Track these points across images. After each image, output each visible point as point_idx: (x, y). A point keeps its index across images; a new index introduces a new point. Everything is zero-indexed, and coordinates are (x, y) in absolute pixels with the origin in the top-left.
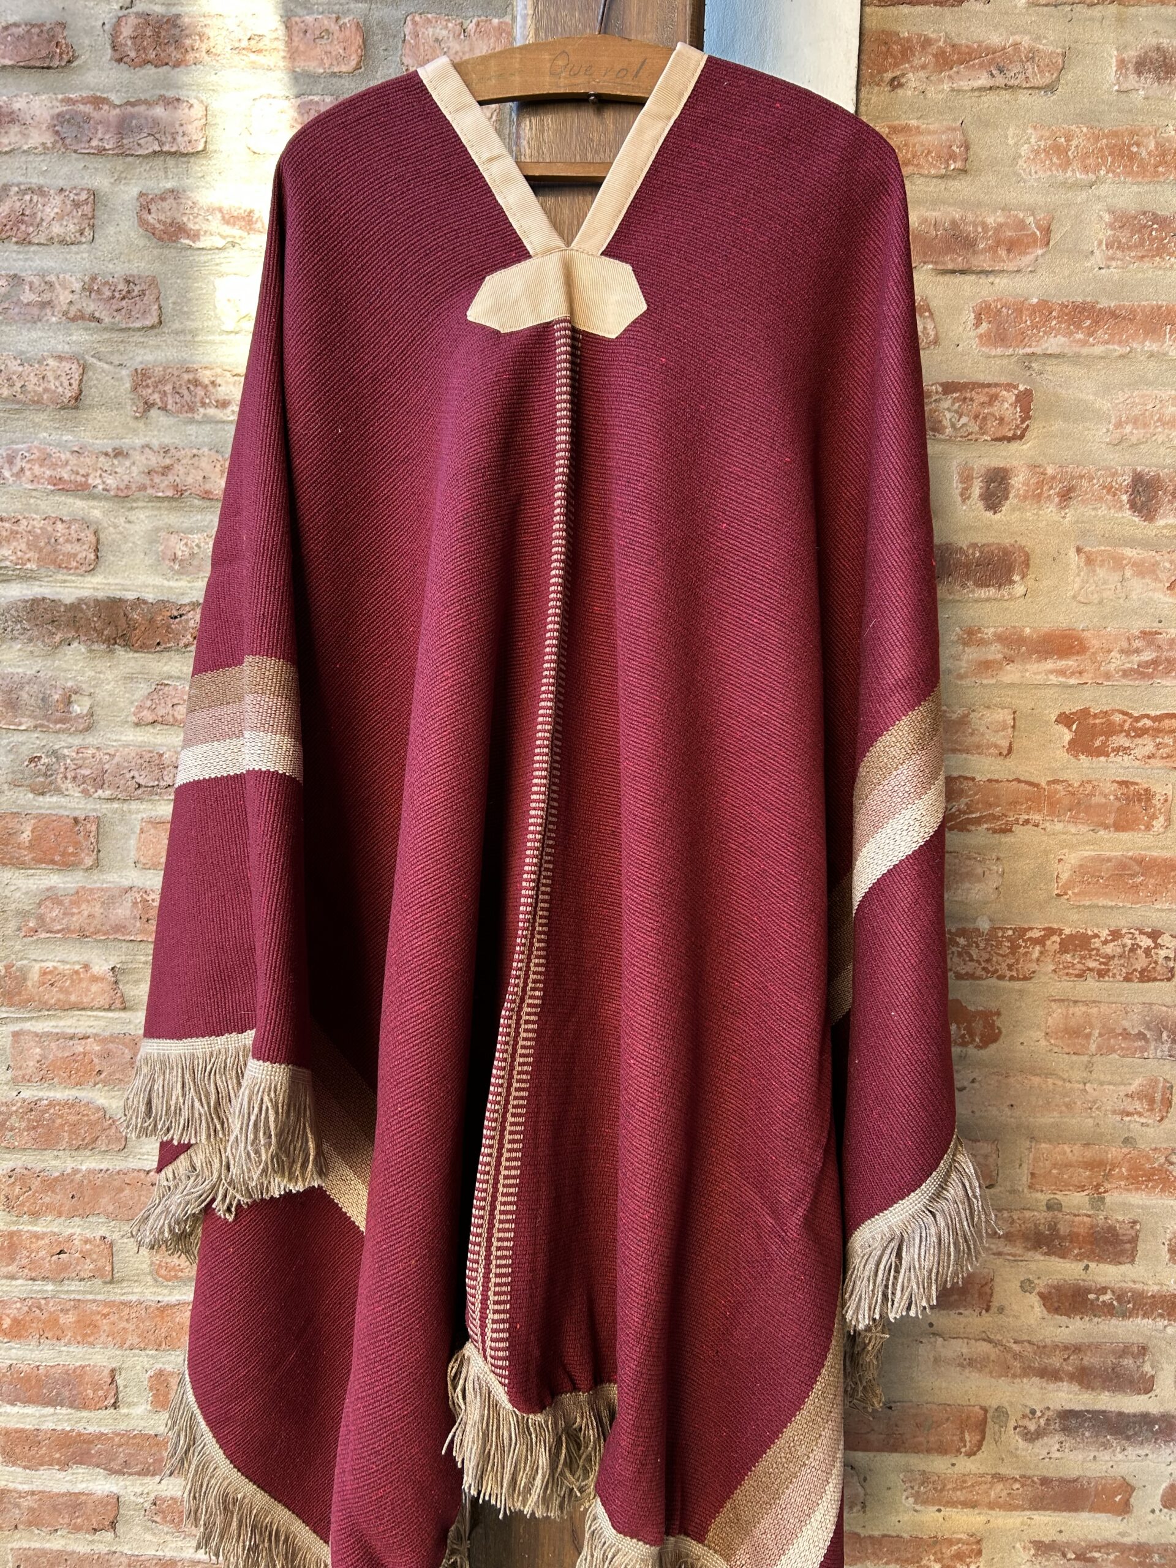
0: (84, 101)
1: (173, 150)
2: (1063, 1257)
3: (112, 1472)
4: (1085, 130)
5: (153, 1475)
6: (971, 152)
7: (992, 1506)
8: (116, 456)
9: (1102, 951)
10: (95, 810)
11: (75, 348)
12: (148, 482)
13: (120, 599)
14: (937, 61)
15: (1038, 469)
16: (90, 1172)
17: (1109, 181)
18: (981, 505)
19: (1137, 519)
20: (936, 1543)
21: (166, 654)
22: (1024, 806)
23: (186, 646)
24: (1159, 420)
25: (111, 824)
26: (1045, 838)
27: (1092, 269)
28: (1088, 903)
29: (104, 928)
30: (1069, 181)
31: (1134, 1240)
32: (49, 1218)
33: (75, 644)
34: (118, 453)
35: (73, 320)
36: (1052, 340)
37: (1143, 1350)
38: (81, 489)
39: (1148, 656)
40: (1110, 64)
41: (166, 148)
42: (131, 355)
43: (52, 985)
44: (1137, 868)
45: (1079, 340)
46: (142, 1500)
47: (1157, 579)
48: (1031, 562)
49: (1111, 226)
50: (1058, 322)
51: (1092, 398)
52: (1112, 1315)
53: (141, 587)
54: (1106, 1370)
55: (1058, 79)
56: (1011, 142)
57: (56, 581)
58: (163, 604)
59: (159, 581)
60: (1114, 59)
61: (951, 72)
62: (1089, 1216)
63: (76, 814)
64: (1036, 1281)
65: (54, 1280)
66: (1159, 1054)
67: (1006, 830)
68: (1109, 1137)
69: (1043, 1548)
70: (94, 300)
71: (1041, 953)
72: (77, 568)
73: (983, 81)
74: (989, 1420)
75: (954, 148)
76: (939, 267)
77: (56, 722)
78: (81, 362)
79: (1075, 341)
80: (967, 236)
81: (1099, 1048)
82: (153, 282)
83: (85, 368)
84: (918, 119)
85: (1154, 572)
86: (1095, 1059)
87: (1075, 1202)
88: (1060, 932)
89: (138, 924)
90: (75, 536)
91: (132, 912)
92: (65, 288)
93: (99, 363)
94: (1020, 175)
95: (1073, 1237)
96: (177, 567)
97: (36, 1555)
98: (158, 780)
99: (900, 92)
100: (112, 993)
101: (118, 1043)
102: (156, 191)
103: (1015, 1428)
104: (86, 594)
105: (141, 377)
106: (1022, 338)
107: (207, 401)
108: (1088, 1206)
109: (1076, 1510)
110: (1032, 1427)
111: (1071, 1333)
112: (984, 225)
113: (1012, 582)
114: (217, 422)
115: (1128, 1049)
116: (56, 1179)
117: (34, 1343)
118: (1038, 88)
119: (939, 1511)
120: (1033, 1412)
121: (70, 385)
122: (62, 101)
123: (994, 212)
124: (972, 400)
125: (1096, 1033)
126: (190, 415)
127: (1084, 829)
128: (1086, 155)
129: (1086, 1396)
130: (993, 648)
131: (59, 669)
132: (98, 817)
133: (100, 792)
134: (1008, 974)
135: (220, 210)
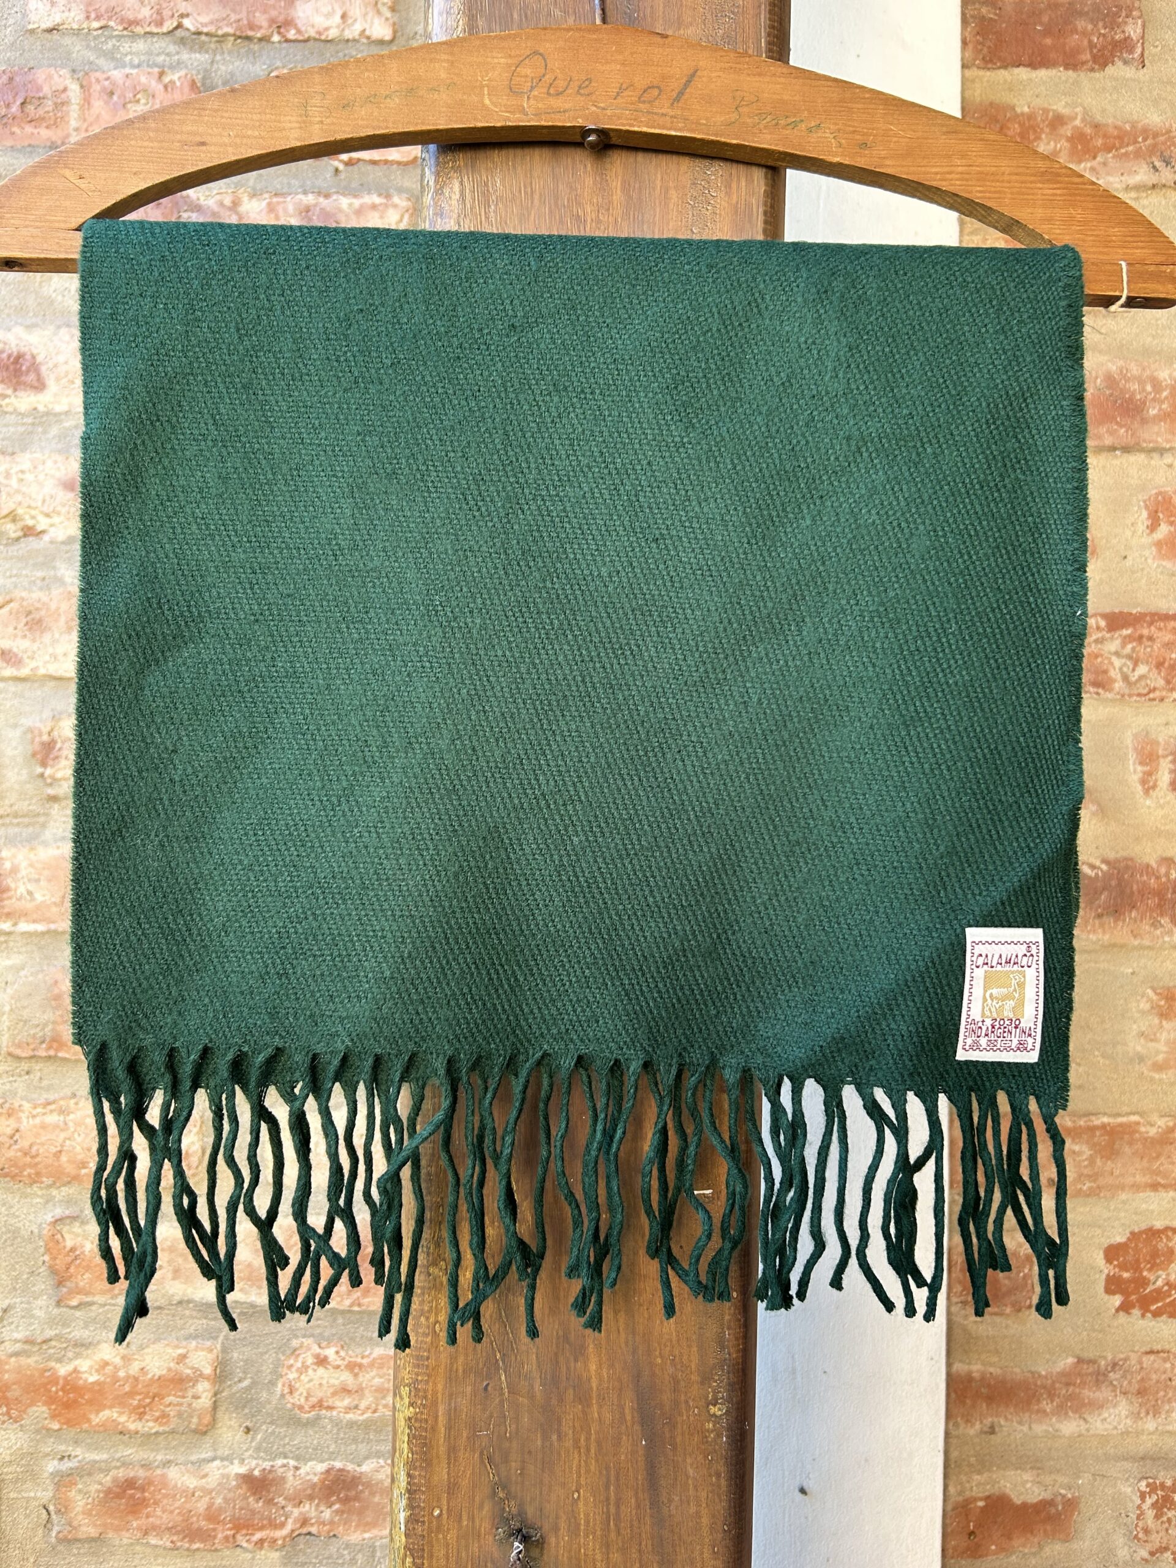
14: (1074, 148)
73: (1142, 176)
76: (1105, 443)
112: (1155, 382)
123: (1169, 361)
124: (1151, 638)
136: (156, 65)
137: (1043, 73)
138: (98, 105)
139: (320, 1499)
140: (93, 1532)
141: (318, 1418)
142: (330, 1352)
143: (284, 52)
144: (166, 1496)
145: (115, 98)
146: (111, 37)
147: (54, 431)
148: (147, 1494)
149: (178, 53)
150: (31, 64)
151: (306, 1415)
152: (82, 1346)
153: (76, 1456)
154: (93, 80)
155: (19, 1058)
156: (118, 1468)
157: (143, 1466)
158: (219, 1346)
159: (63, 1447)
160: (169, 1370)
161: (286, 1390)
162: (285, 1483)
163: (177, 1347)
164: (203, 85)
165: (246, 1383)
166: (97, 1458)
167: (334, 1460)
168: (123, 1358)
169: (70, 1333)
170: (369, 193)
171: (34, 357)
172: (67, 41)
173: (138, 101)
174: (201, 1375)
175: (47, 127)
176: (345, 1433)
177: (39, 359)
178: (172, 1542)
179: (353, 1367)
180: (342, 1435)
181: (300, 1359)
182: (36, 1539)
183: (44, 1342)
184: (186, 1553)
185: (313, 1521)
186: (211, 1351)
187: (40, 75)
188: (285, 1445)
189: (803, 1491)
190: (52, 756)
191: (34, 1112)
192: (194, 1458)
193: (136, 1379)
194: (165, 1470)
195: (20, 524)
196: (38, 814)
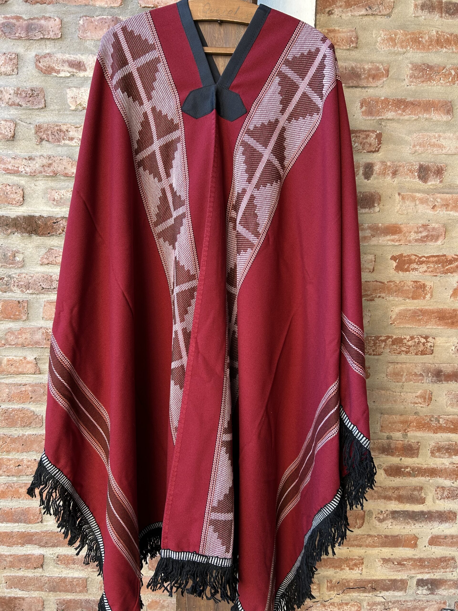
0: (13, 18)
1: (49, 37)
2: (392, 456)
3: (41, 546)
4: (402, 31)
5: (57, 547)
6: (359, 40)
7: (367, 546)
8: (29, 160)
9: (407, 344)
10: (26, 298)
11: (12, 117)
12: (43, 170)
13: (33, 216)
14: (346, 4)
15: (384, 163)
16: (29, 435)
17: (411, 52)
18: (363, 177)
19: (421, 182)
20: (347, 560)
21: (52, 237)
22: (379, 291)
23: (60, 234)
24: (429, 144)
25: (33, 303)
26: (386, 302)
27: (404, 86)
28: (402, 326)
29: (31, 343)
30: (396, 52)
31: (418, 449)
32: (14, 453)
33: (16, 234)
34: (30, 158)
35: (11, 105)
36: (389, 113)
37: (421, 488)
38: (16, 173)
39: (424, 234)
40: (411, 6)
41: (46, 37)
42: (34, 119)
43: (12, 365)
44: (420, 313)
45: (400, 113)
46: (53, 556)
47: (428, 205)
48: (381, 199)
49: (411, 69)
50: (392, 107)
51: (404, 136)
52: (410, 476)
53: (41, 211)
54: (408, 496)
55: (392, 12)
56: (374, 36)
57: (7, 209)
58: (50, 218)
59: (49, 209)
60: (413, 4)
61: (351, 8)
62: (402, 441)
63: (19, 299)
64: (383, 465)
65: (16, 476)
66: (427, 381)
67: (372, 300)
68: (409, 412)
69: (386, 561)
70: (18, 98)
71: (385, 345)
72: (16, 204)
73: (363, 12)
74: (366, 515)
75: (352, 38)
76: (347, 85)
77: (10, 264)
78: (15, 122)
79: (398, 114)
80: (357, 73)
81: (406, 380)
82: (42, 90)
83: (16, 125)
84: (339, 27)
85: (427, 202)
86: (404, 384)
87: (397, 436)
88: (392, 337)
89: (44, 341)
90: (14, 191)
91: (42, 337)
92: (8, 93)
93: (21, 123)
94: (377, 49)
95: (396, 449)
96: (55, 203)
97: (13, 578)
98: (50, 286)
99: (332, 16)
100: (35, 368)
101: (38, 387)
102: (42, 54)
103: (375, 518)
104: (20, 214)
105: (38, 128)
106: (378, 113)
107: (65, 138)
108: (402, 437)
109: (398, 547)
110: (381, 517)
111: (395, 483)
112: (364, 69)
113: (374, 206)
114: (69, 146)
115: (416, 380)
116: (16, 438)
117: (9, 499)
118: (385, 15)
119: (348, 548)
120: (382, 512)
121: (10, 131)
122: (4, 18)
123: (368, 63)
124: (359, 137)
125: (405, 374)
126: (58, 143)
127: (401, 299)
128: (403, 42)
129: (401, 505)
130: (367, 231)
131: (10, 243)
132: (27, 301)
133: (28, 291)
134: (373, 353)
135: (68, 61)
171: (85, 63)
195: (82, 106)
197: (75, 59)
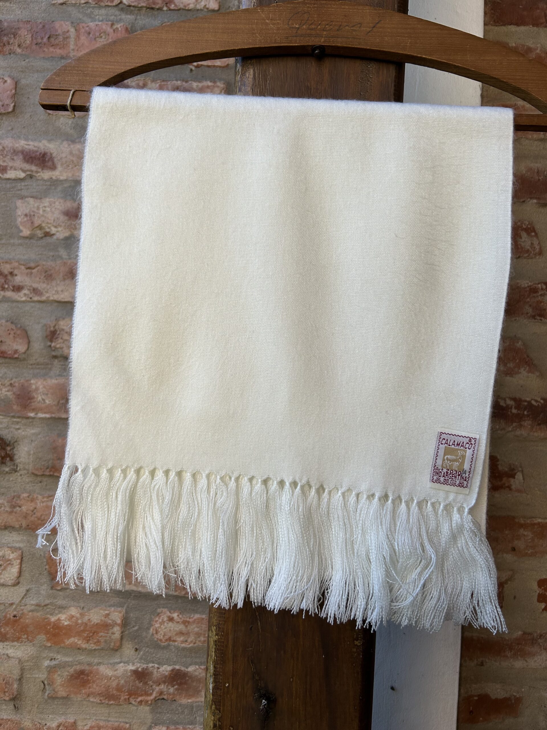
107: (6, 286)
135: (22, 152)
136: (109, 20)
137: (522, 28)
138: (83, 38)
139: (169, 684)
140: (64, 694)
141: (169, 645)
142: (175, 615)
143: (169, 15)
144: (98, 679)
145: (91, 35)
146: (90, 7)
147: (60, 188)
148: (89, 678)
149: (120, 15)
150: (53, 19)
151: (163, 644)
152: (62, 608)
153: (58, 659)
154: (81, 27)
155: (37, 475)
156: (76, 665)
157: (88, 664)
158: (124, 611)
159: (52, 655)
160: (101, 620)
161: (154, 632)
162: (153, 675)
163: (105, 610)
164: (131, 30)
165: (136, 628)
166: (67, 660)
167: (175, 665)
168: (81, 614)
169: (57, 602)
170: (206, 81)
171: (51, 154)
172: (70, 9)
173: (101, 37)
174: (116, 624)
175: (60, 49)
176: (181, 653)
177: (54, 155)
178: (100, 700)
179: (186, 623)
180: (179, 654)
181: (161, 618)
182: (38, 697)
183: (45, 605)
184: (106, 706)
185: (165, 693)
186: (120, 612)
187: (57, 25)
188: (153, 657)
189: (393, 688)
190: (55, 337)
191: (43, 500)
192: (112, 661)
193: (86, 624)
194: (98, 667)
195: (43, 231)
196: (48, 364)
197: (35, 149)
